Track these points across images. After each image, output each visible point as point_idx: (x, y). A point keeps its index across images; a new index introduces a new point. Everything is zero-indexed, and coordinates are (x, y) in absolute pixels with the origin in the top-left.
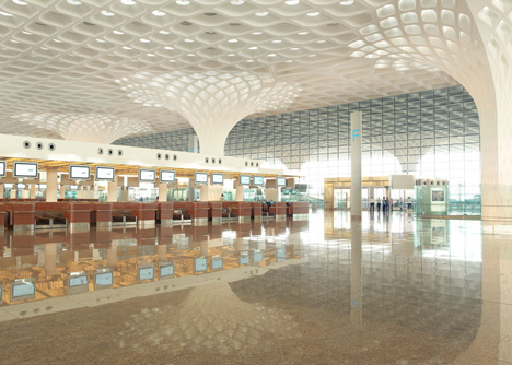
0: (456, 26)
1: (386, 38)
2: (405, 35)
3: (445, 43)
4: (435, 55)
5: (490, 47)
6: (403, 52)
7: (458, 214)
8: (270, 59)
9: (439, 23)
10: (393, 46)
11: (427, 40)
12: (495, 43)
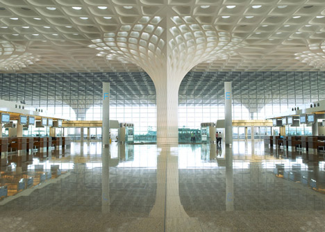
0: (157, 44)
1: (116, 41)
2: (127, 42)
3: (147, 51)
4: (139, 56)
5: (168, 58)
6: (121, 51)
7: (138, 142)
8: (33, 37)
9: (149, 41)
10: (117, 46)
11: (138, 48)
12: (171, 57)
